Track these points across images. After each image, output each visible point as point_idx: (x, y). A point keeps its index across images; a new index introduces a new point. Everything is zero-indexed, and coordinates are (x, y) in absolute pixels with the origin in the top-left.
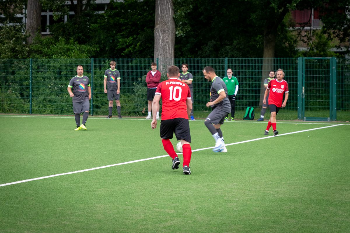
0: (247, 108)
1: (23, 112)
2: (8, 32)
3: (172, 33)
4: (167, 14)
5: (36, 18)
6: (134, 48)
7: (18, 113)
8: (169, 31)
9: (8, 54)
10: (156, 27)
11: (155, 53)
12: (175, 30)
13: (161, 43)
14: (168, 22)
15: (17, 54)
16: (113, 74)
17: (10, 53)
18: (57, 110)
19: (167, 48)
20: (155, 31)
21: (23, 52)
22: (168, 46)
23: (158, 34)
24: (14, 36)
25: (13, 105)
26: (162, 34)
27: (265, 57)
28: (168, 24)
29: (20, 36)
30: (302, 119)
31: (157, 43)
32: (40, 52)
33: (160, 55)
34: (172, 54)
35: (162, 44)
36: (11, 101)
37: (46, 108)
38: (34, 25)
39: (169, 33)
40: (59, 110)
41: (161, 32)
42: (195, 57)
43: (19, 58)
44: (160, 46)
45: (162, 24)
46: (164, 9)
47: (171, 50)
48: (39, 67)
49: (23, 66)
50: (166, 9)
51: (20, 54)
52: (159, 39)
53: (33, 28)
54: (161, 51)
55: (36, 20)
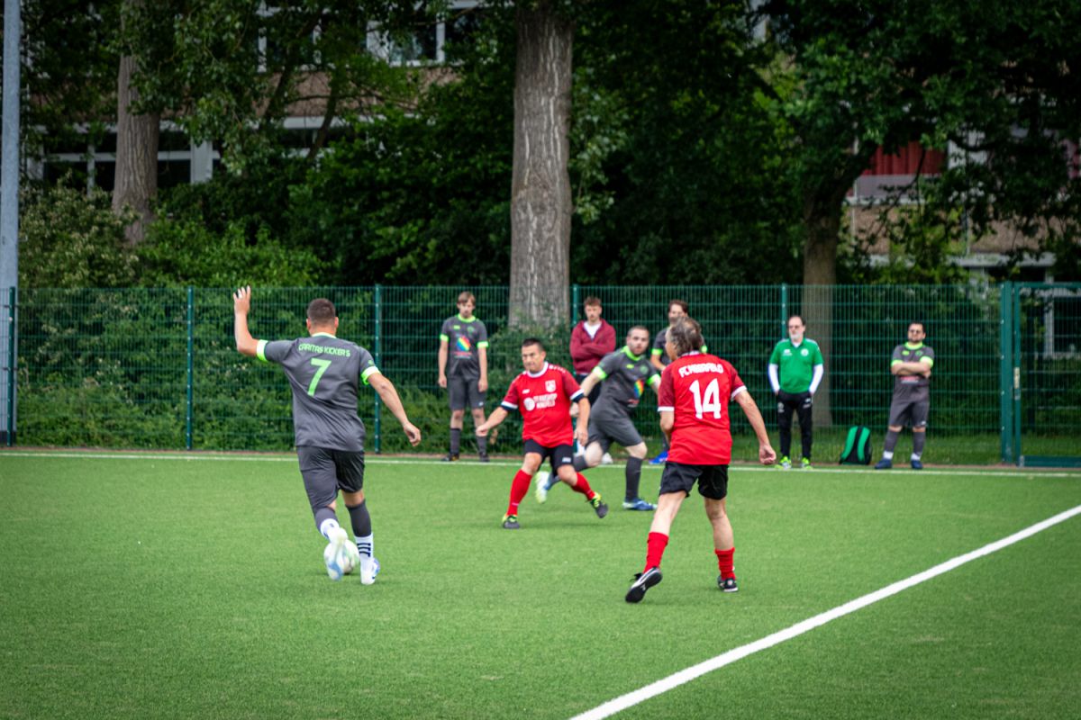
1: (141, 442)
3: (564, 212)
4: (550, 157)
5: (143, 168)
8: (557, 206)
9: (82, 274)
10: (516, 194)
11: (514, 269)
12: (570, 203)
13: (533, 242)
14: (554, 181)
15: (104, 272)
17: (88, 269)
18: (235, 437)
19: (549, 256)
20: (515, 207)
21: (121, 267)
22: (552, 249)
23: (523, 216)
24: (91, 222)
25: (113, 422)
26: (537, 214)
27: (810, 282)
28: (554, 185)
29: (110, 222)
31: (520, 240)
32: (169, 267)
33: (529, 276)
34: (562, 274)
35: (536, 243)
36: (106, 411)
37: (203, 431)
38: (138, 189)
39: (556, 213)
40: (241, 438)
41: (534, 208)
43: (108, 285)
44: (530, 250)
45: (535, 186)
46: (541, 143)
47: (562, 262)
48: (168, 310)
49: (125, 309)
50: (548, 143)
51: (110, 272)
52: (527, 231)
53: (135, 198)
54: (532, 266)
55: (144, 175)
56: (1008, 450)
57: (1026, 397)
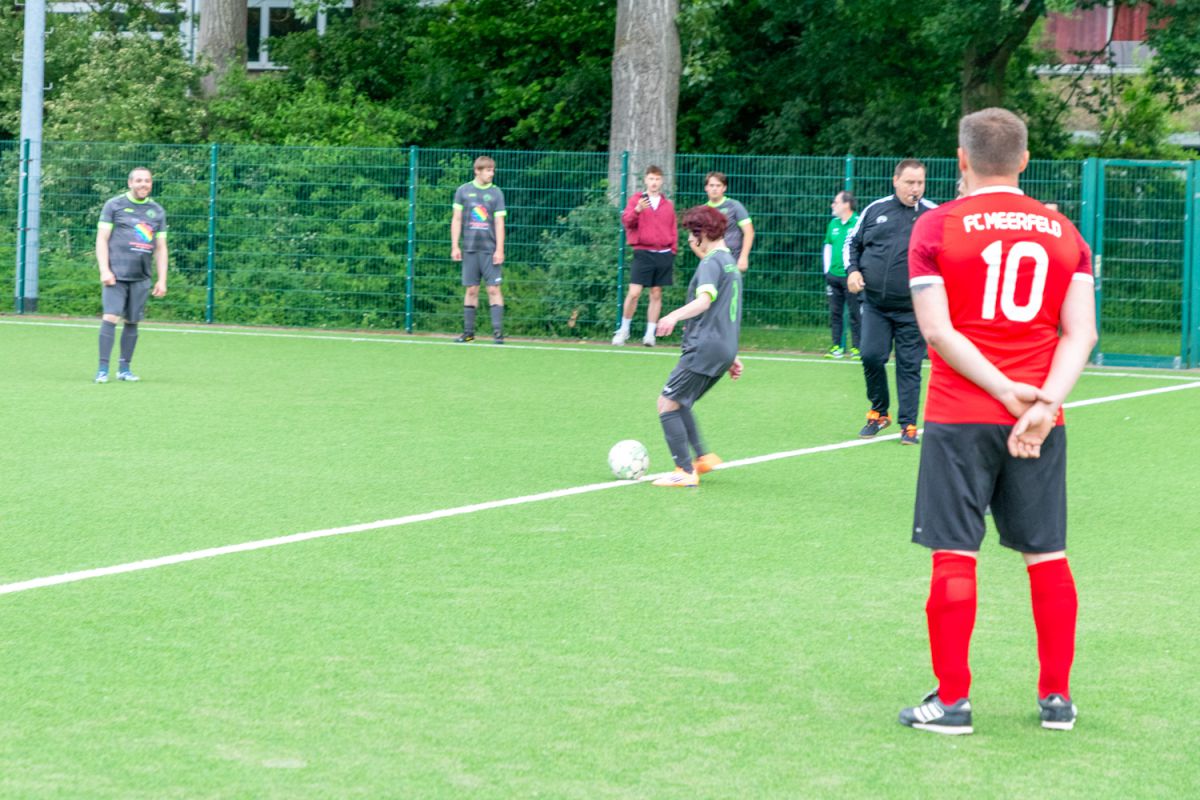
1: (185, 315)
2: (140, 59)
3: (670, 71)
4: (655, 9)
5: (229, 12)
6: (544, 120)
7: (169, 319)
8: (661, 65)
9: (138, 128)
10: (618, 50)
11: (613, 133)
12: (678, 61)
13: (635, 104)
14: (659, 37)
15: (168, 127)
16: (480, 200)
17: (147, 124)
18: (294, 312)
19: (651, 120)
20: (617, 64)
21: (188, 122)
22: (655, 112)
23: (624, 75)
24: (158, 72)
26: (639, 73)
28: (659, 41)
29: (179, 73)
31: (620, 102)
32: (243, 125)
33: (629, 143)
34: (666, 140)
35: (638, 106)
37: (258, 304)
38: (223, 34)
39: (661, 73)
40: (299, 313)
41: (636, 66)
42: (738, 152)
43: (173, 142)
44: (630, 113)
45: (638, 41)
47: (667, 127)
48: (237, 171)
49: (187, 168)
51: (177, 128)
52: (628, 91)
53: (220, 47)
54: (633, 130)
55: (230, 20)
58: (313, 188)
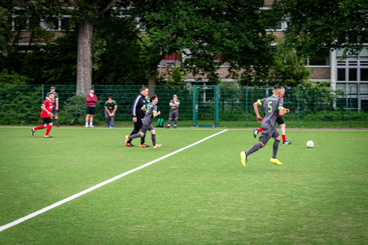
0: (158, 119)
3: (90, 67)
4: (87, 54)
10: (78, 63)
13: (83, 74)
14: (88, 60)
18: (5, 122)
20: (78, 66)
22: (87, 76)
23: (80, 68)
27: (150, 85)
30: (196, 126)
31: (79, 74)
33: (81, 83)
41: (83, 66)
42: (99, 85)
44: (81, 76)
45: (83, 61)
47: (90, 79)
50: (86, 51)
52: (81, 72)
54: (82, 80)
56: (195, 124)
57: (199, 111)
58: (7, 94)
